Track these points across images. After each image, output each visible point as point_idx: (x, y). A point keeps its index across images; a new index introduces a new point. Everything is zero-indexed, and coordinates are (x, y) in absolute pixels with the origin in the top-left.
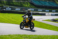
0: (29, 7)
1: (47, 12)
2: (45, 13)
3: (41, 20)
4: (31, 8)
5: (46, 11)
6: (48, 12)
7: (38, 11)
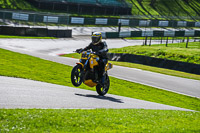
0: (8, 8)
1: (78, 25)
2: (70, 28)
3: (54, 54)
4: (19, 9)
5: (74, 20)
6: (82, 25)
7: (45, 20)
